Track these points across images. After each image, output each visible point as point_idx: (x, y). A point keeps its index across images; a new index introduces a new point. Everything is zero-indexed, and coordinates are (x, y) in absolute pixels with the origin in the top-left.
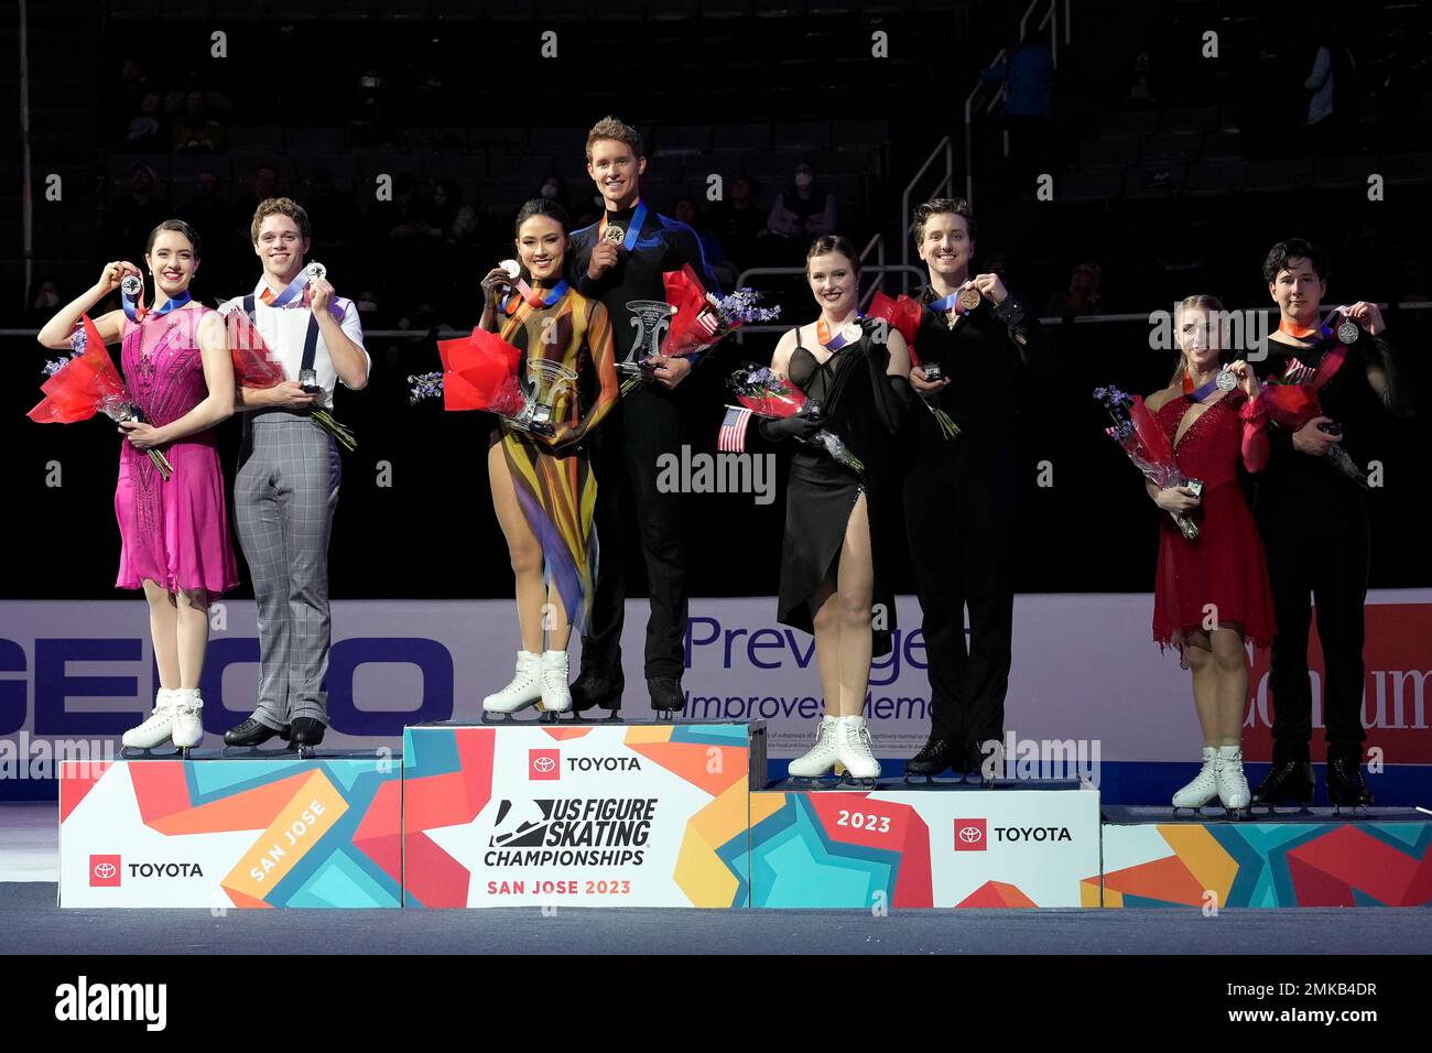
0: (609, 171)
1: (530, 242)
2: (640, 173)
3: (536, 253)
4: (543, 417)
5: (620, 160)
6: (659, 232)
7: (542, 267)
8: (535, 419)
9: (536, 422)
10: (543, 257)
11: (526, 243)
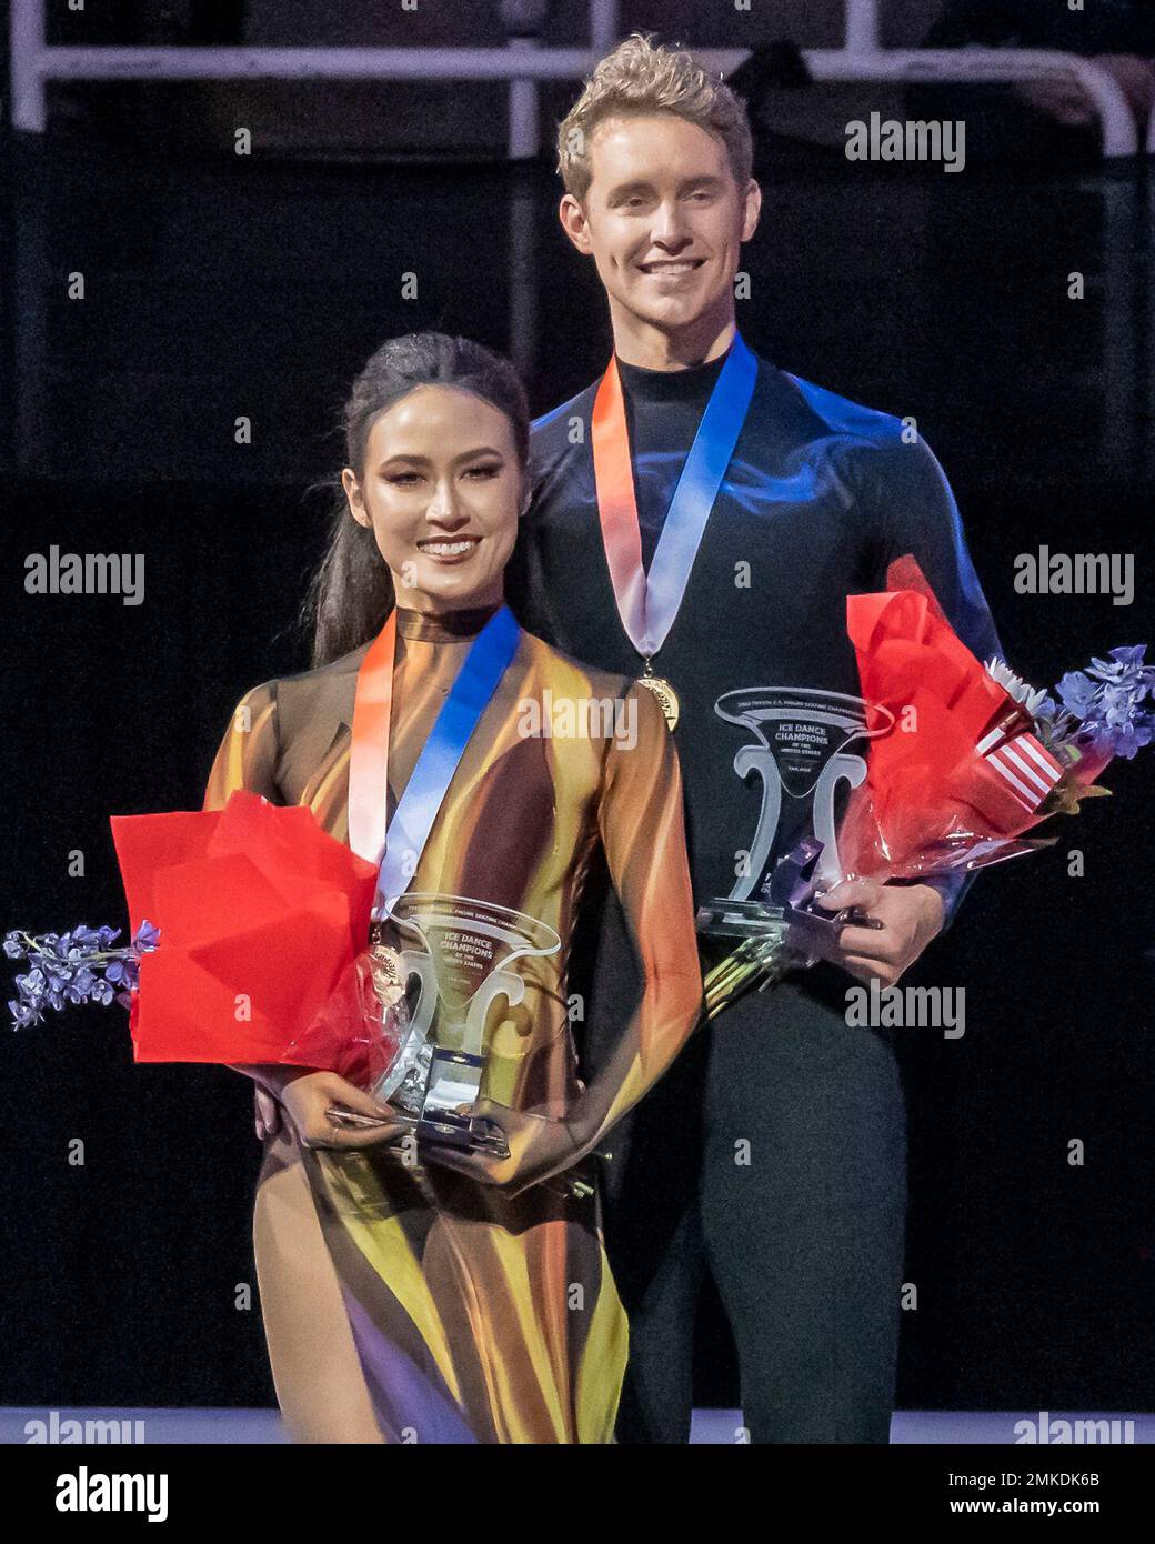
0: (660, 222)
1: (410, 477)
2: (748, 235)
3: (430, 515)
4: (454, 1094)
5: (691, 188)
6: (818, 446)
7: (447, 563)
8: (433, 1102)
9: (438, 1116)
10: (456, 525)
11: (394, 479)
